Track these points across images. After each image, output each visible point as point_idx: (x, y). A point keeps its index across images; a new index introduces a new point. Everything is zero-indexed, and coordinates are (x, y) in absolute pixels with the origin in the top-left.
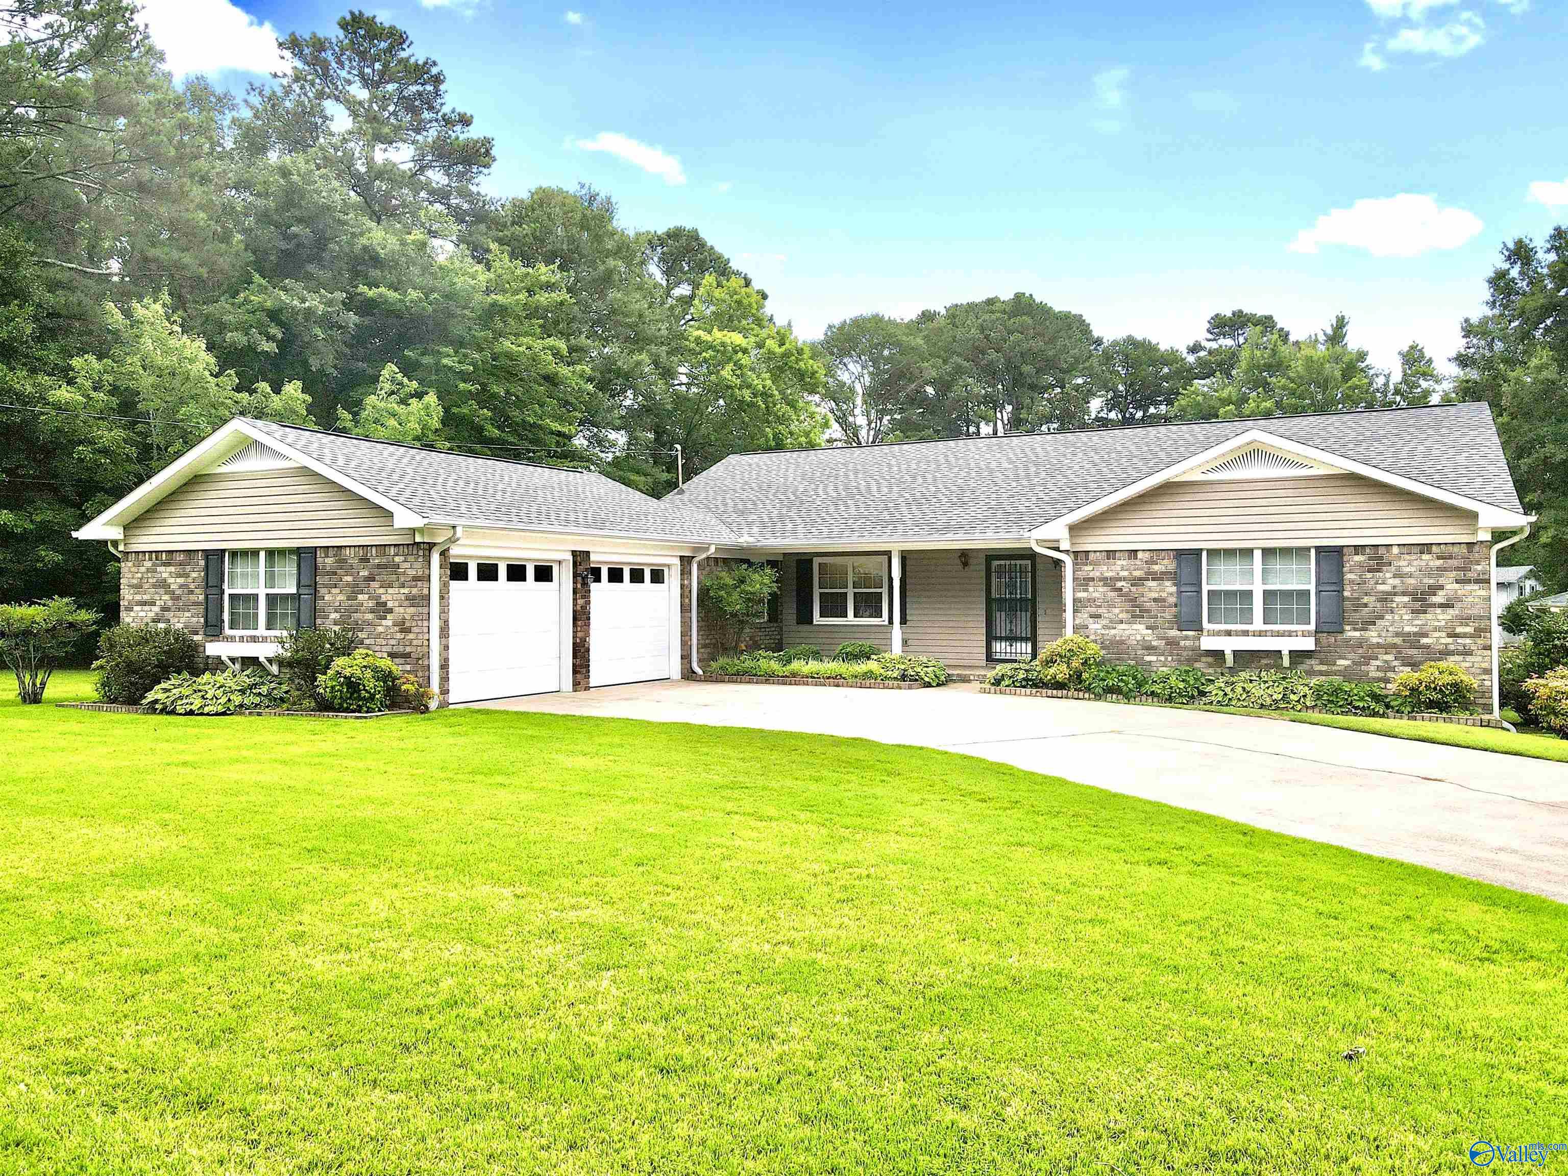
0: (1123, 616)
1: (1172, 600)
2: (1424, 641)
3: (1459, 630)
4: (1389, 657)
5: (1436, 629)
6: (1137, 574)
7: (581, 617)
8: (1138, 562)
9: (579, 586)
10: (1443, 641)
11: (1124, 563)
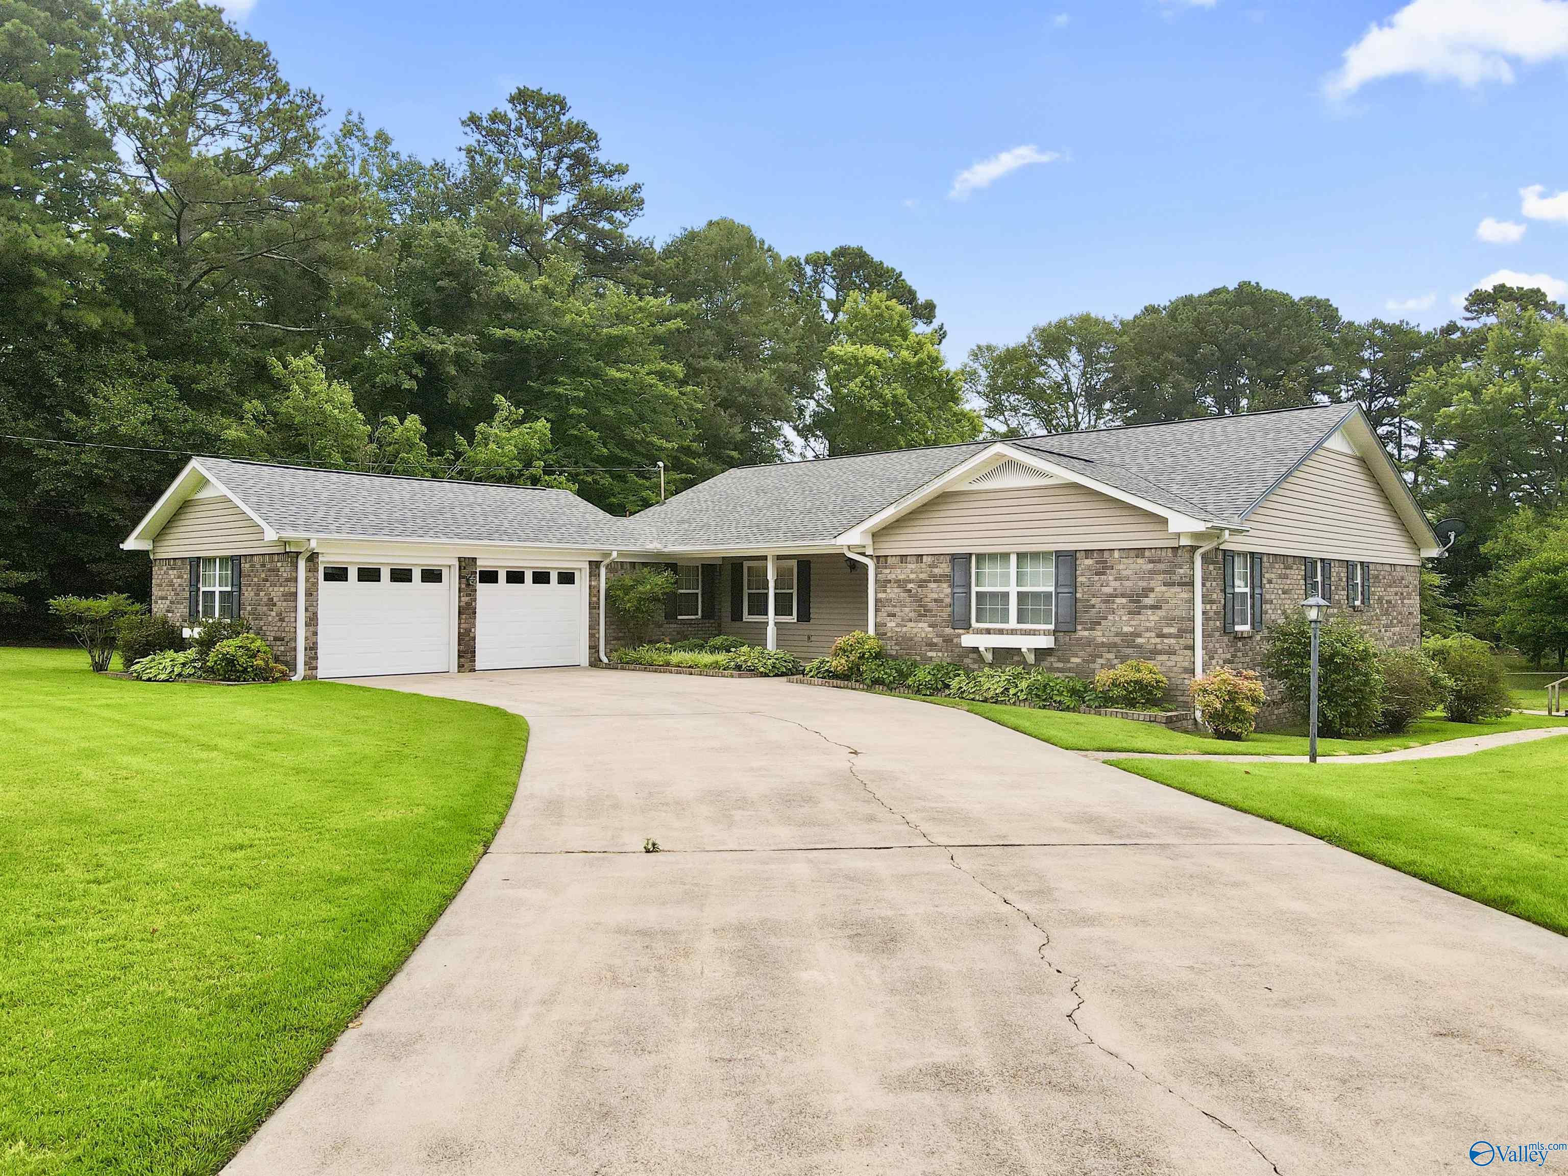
0: (912, 615)
1: (948, 600)
2: (1139, 640)
3: (1166, 630)
4: (1111, 656)
5: (1148, 630)
6: (923, 576)
7: (467, 611)
8: (923, 565)
9: (463, 586)
10: (1153, 641)
11: (913, 566)
